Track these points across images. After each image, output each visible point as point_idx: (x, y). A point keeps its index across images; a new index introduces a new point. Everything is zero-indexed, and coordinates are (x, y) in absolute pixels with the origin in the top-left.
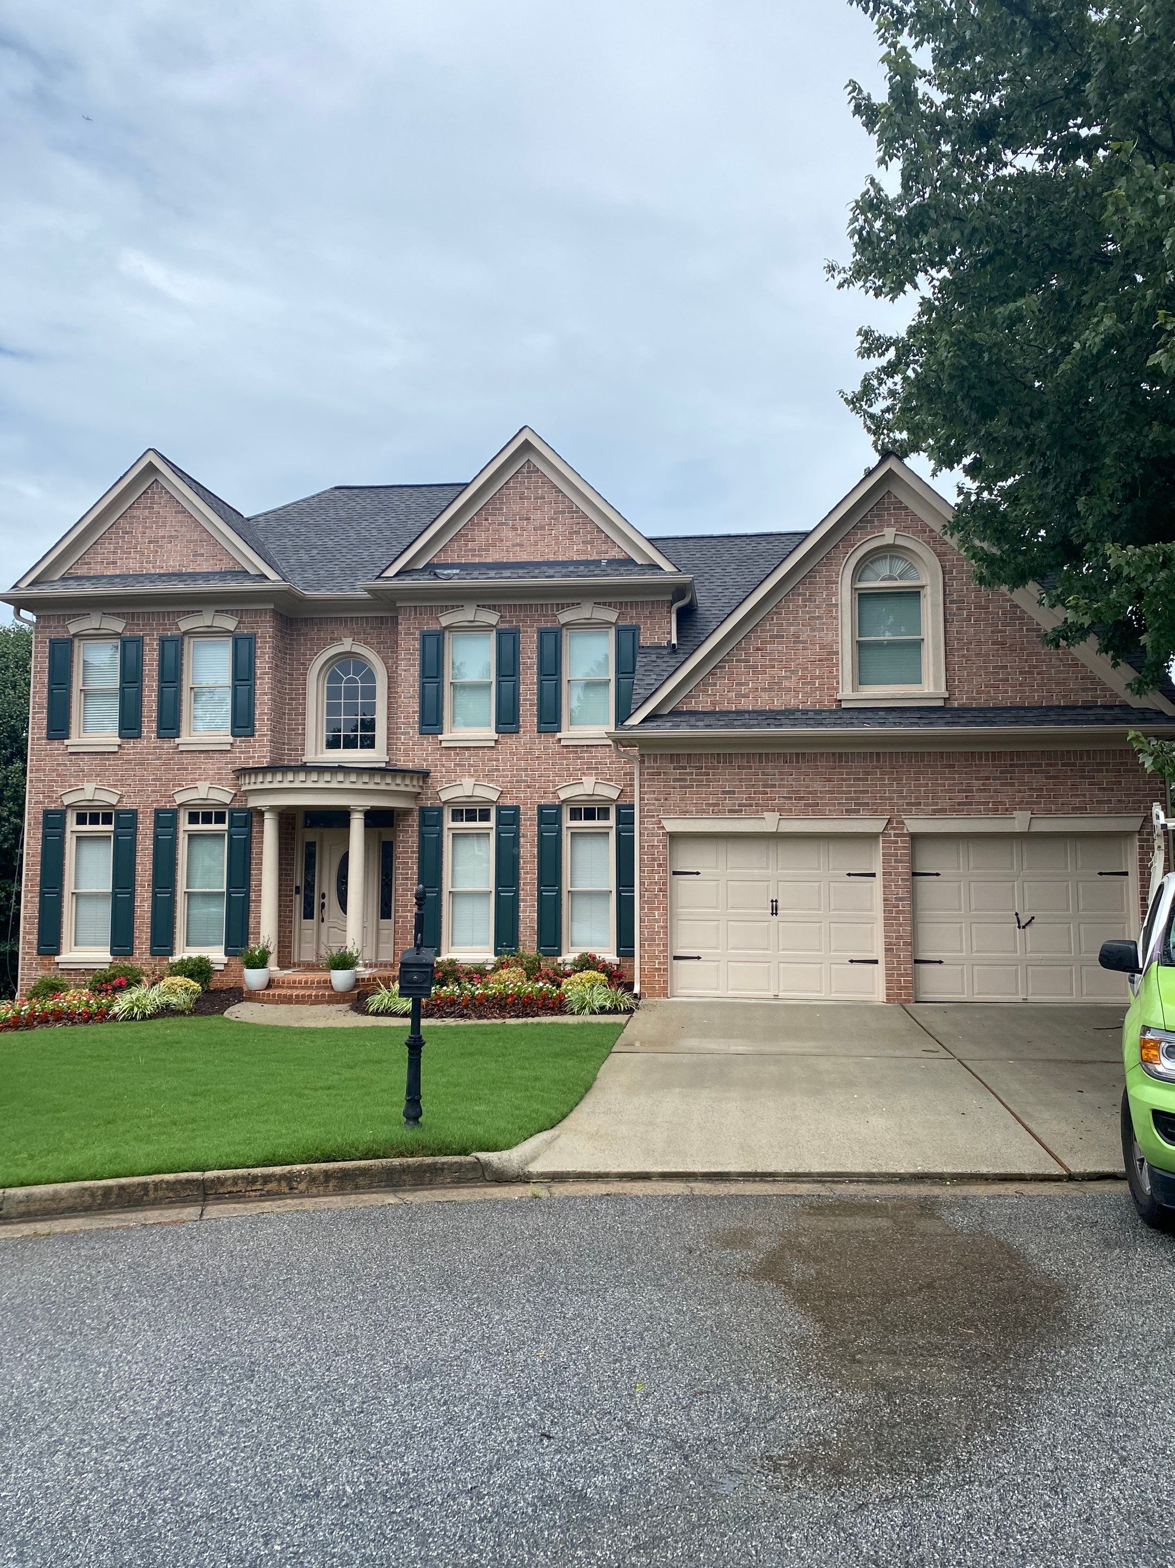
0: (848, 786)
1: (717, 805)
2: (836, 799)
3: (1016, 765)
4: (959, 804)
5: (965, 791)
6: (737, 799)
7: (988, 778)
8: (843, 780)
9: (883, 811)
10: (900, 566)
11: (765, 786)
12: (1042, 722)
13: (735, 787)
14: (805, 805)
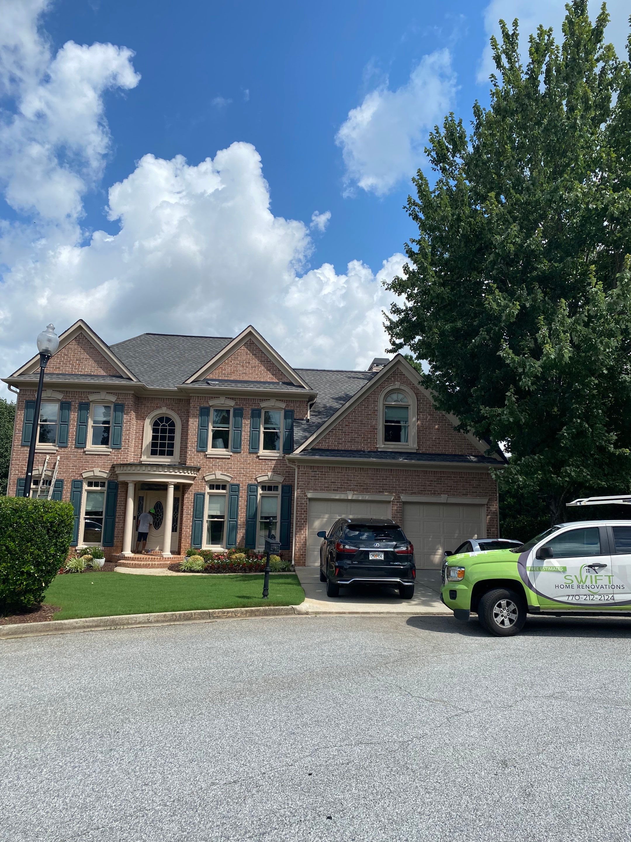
0: (380, 482)
1: (328, 487)
2: (375, 487)
3: (443, 477)
4: (421, 491)
5: (423, 486)
6: (336, 485)
7: (432, 481)
8: (378, 479)
9: (393, 492)
10: (401, 396)
11: (348, 480)
12: (453, 461)
13: (336, 480)
14: (363, 489)
